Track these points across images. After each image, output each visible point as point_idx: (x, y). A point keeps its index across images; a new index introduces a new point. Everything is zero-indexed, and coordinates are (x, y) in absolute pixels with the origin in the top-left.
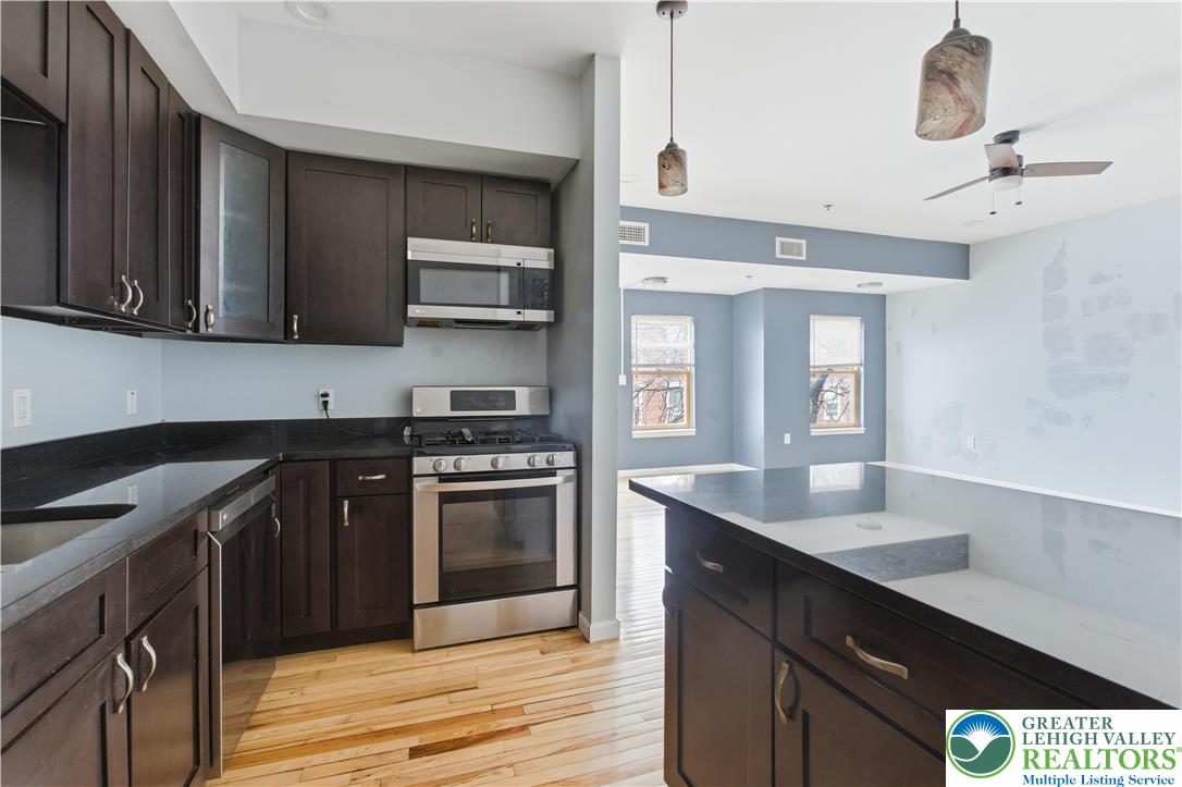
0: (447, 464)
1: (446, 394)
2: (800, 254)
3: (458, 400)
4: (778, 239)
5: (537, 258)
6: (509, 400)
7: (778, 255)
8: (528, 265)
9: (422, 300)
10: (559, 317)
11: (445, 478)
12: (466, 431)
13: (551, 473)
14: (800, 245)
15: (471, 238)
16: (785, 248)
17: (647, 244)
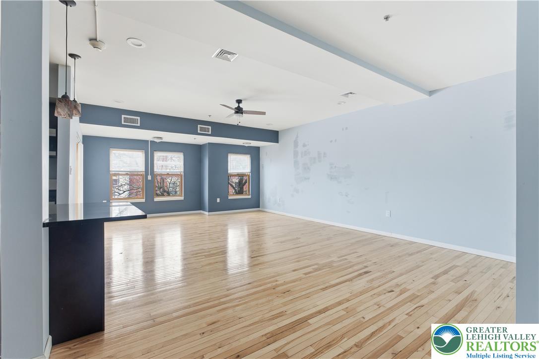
2: (208, 132)
4: (199, 126)
7: (199, 132)
14: (208, 128)
16: (201, 129)
17: (139, 125)
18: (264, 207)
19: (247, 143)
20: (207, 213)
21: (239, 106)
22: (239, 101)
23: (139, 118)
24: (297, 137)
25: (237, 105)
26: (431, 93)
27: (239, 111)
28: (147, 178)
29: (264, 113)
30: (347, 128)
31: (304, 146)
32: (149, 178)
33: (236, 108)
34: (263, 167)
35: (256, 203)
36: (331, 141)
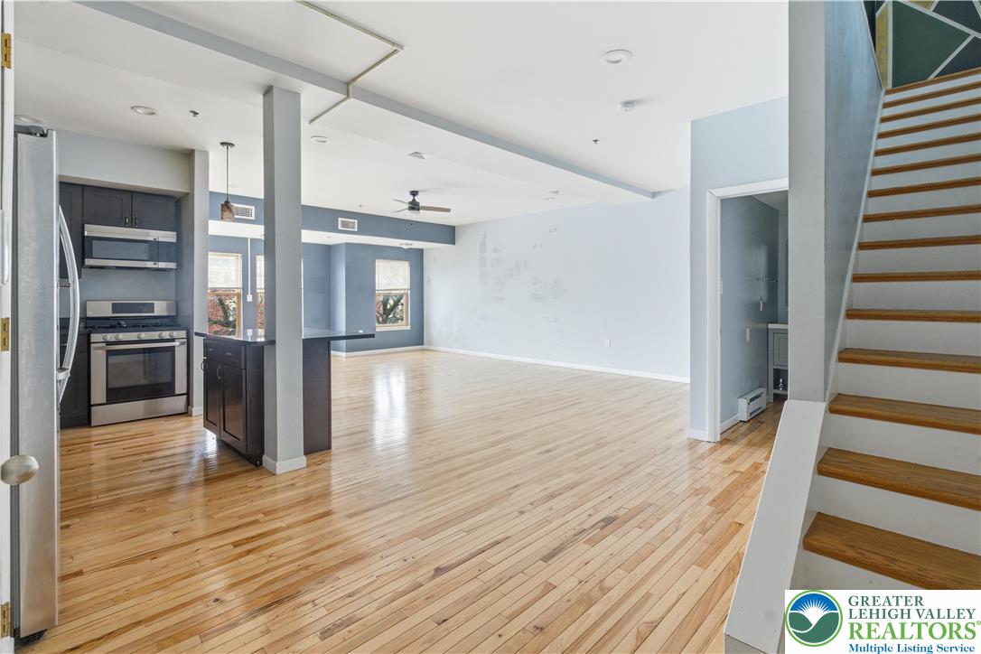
0: (110, 337)
1: (109, 304)
2: (353, 228)
3: (116, 308)
4: (340, 219)
5: (168, 237)
6: (150, 307)
7: (340, 228)
8: (160, 240)
9: (94, 256)
10: (179, 266)
11: (109, 343)
12: (122, 322)
13: (173, 340)
14: (354, 223)
15: (125, 225)
16: (344, 224)
17: (253, 218)
18: (430, 344)
19: (407, 244)
20: (344, 354)
21: (414, 200)
22: (414, 193)
23: (253, 208)
24: (485, 238)
25: (411, 198)
26: (654, 195)
27: (414, 206)
28: (245, 298)
29: (448, 210)
30: (555, 230)
31: (496, 250)
32: (250, 298)
33: (410, 203)
34: (429, 281)
35: (417, 337)
36: (534, 247)
